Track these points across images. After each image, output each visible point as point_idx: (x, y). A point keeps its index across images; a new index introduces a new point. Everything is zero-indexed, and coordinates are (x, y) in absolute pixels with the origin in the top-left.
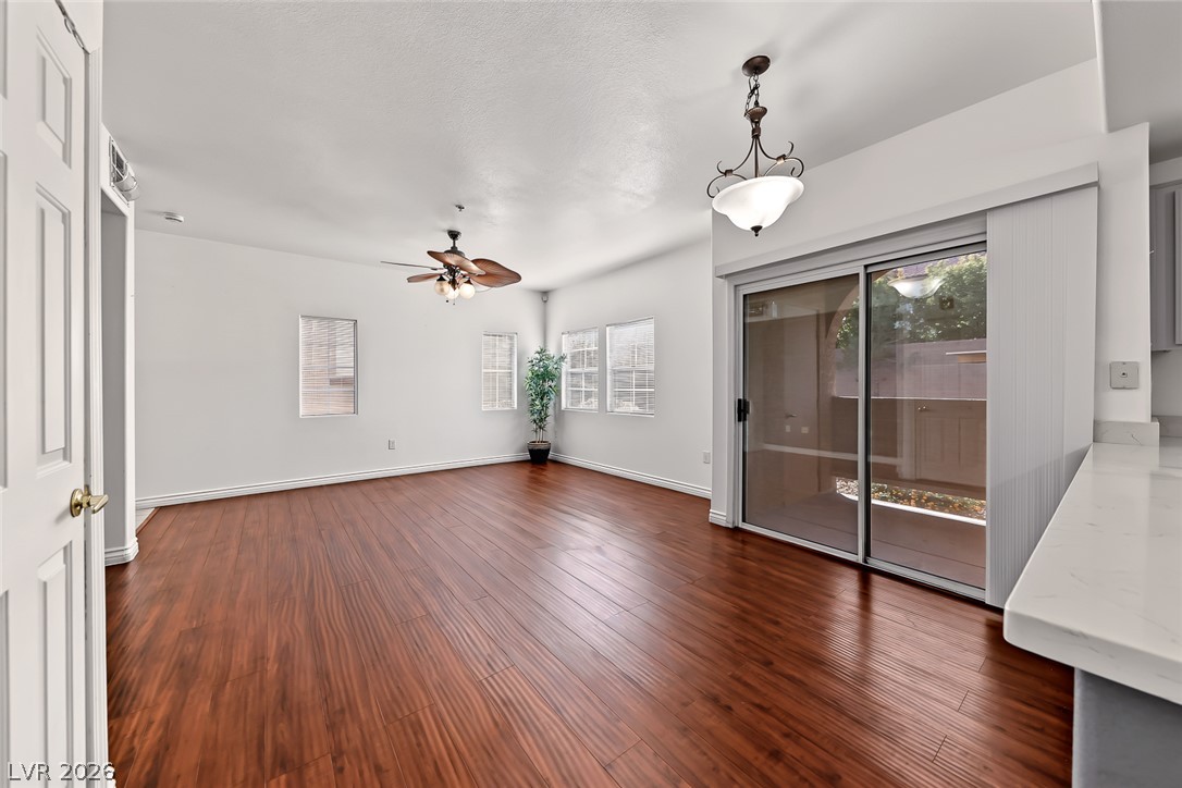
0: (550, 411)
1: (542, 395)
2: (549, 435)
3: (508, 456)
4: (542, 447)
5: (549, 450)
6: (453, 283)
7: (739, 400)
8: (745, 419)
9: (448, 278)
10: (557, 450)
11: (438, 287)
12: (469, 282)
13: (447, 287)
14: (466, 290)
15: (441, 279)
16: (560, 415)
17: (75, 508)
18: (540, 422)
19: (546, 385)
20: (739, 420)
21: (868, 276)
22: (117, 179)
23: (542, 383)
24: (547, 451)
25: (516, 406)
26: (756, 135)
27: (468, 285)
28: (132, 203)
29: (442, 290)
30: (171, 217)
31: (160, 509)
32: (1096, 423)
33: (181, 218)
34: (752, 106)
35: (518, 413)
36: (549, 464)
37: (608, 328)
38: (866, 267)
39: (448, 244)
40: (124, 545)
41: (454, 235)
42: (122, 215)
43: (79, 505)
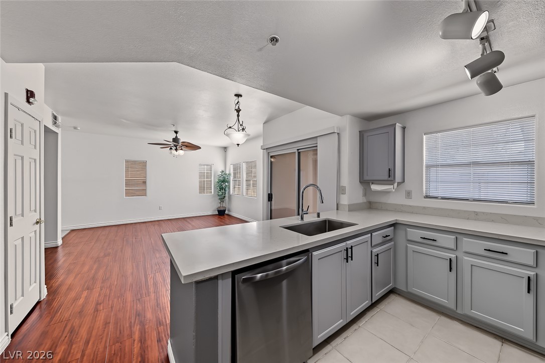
0: (227, 195)
1: (223, 189)
2: (225, 205)
3: (210, 213)
4: (222, 209)
5: (225, 211)
6: (176, 150)
7: (269, 194)
8: (271, 200)
9: (174, 148)
10: (229, 210)
11: (170, 151)
12: (182, 149)
13: (174, 152)
14: (181, 152)
15: (171, 149)
16: (230, 196)
17: (37, 223)
18: (222, 199)
19: (225, 185)
20: (269, 201)
21: (299, 153)
22: (55, 123)
23: (222, 184)
25: (213, 193)
26: (238, 116)
27: (181, 151)
28: (60, 129)
29: (171, 153)
30: (75, 128)
31: (72, 230)
32: (337, 204)
33: (79, 128)
34: (237, 108)
35: (214, 196)
36: (226, 216)
37: (244, 163)
38: (298, 150)
39: (174, 135)
41: (176, 132)
42: (57, 134)
43: (38, 222)
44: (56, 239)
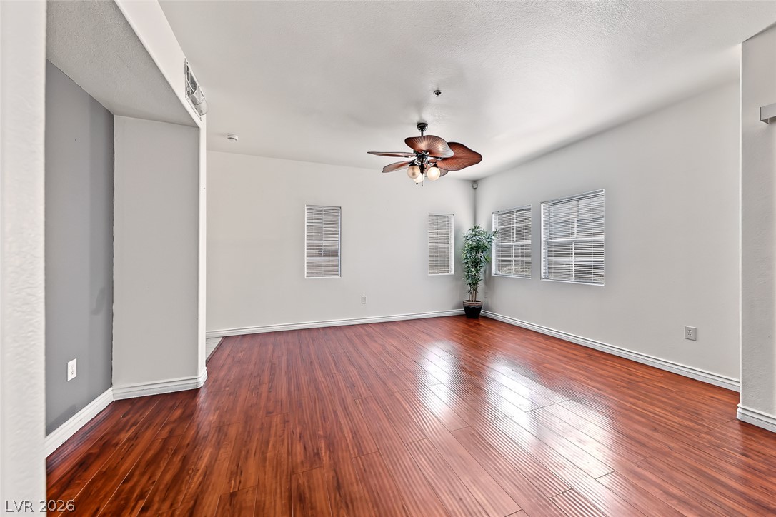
0: (482, 276)
1: (476, 263)
2: (480, 297)
3: (448, 312)
4: (475, 305)
5: (481, 308)
6: (422, 168)
9: (417, 164)
10: (488, 309)
11: (411, 171)
12: (435, 166)
13: (417, 172)
14: (433, 172)
15: (413, 165)
16: (490, 280)
18: (473, 285)
19: (479, 255)
22: (191, 93)
23: (475, 253)
24: (479, 309)
25: (453, 272)
27: (434, 169)
28: (204, 117)
29: (414, 174)
30: (230, 137)
31: (225, 338)
33: (237, 137)
35: (455, 278)
36: (481, 320)
37: (542, 205)
40: (197, 375)
41: (422, 126)
42: (198, 128)
44: (196, 372)
